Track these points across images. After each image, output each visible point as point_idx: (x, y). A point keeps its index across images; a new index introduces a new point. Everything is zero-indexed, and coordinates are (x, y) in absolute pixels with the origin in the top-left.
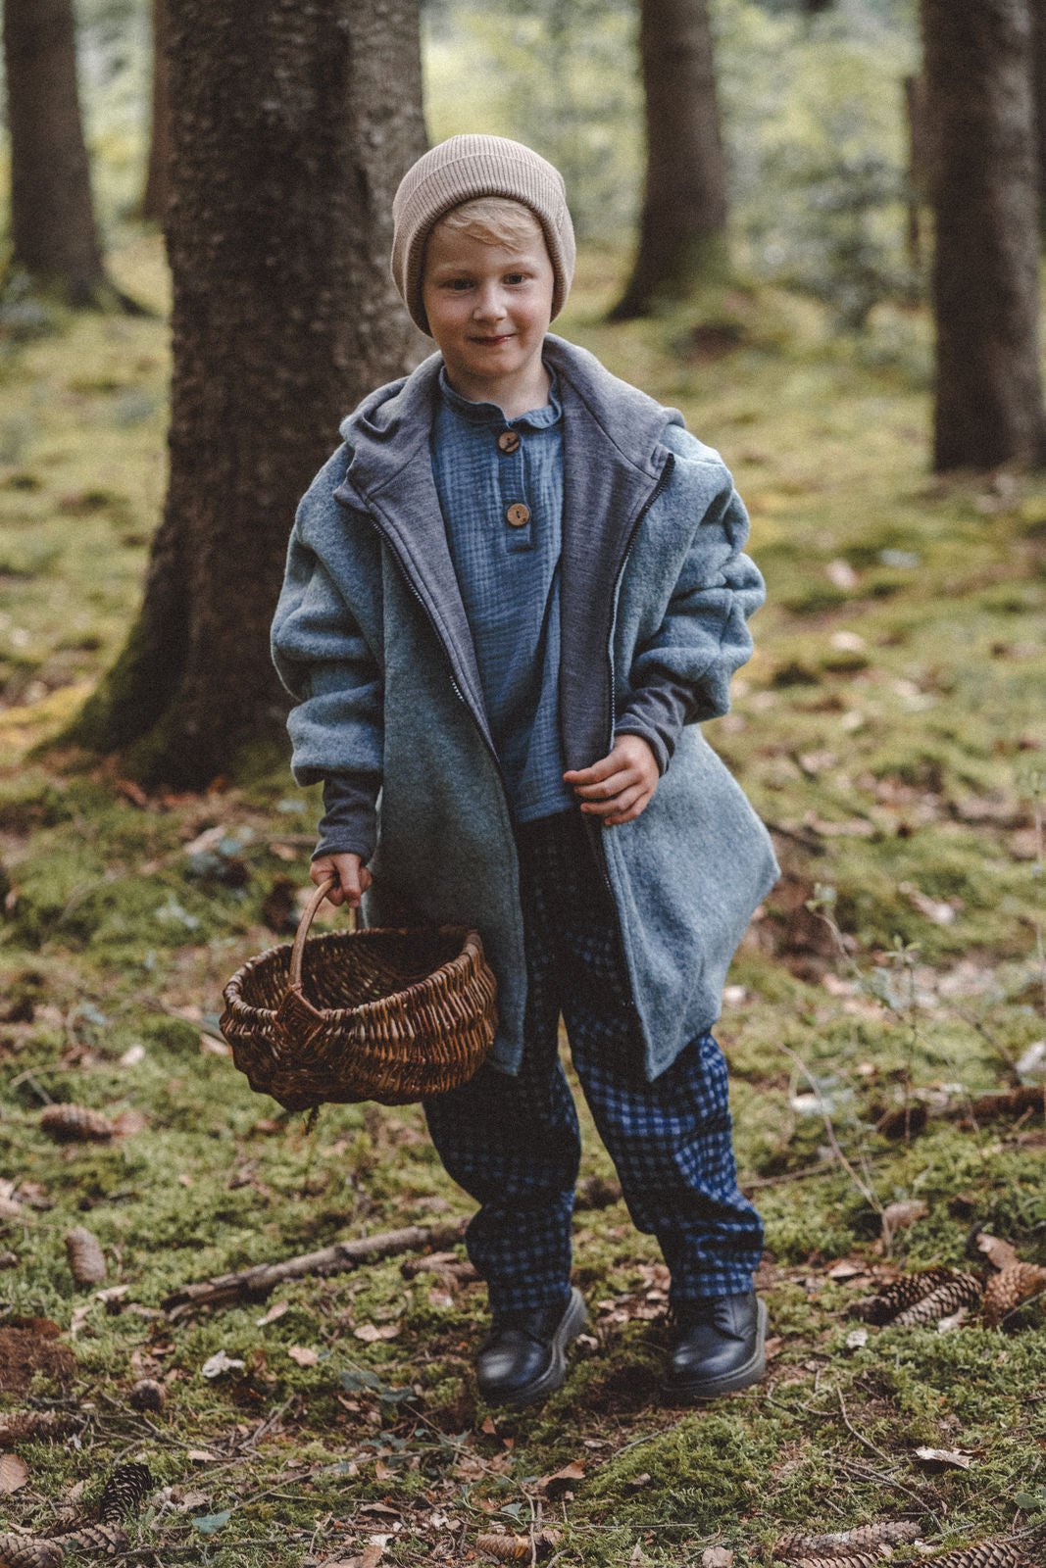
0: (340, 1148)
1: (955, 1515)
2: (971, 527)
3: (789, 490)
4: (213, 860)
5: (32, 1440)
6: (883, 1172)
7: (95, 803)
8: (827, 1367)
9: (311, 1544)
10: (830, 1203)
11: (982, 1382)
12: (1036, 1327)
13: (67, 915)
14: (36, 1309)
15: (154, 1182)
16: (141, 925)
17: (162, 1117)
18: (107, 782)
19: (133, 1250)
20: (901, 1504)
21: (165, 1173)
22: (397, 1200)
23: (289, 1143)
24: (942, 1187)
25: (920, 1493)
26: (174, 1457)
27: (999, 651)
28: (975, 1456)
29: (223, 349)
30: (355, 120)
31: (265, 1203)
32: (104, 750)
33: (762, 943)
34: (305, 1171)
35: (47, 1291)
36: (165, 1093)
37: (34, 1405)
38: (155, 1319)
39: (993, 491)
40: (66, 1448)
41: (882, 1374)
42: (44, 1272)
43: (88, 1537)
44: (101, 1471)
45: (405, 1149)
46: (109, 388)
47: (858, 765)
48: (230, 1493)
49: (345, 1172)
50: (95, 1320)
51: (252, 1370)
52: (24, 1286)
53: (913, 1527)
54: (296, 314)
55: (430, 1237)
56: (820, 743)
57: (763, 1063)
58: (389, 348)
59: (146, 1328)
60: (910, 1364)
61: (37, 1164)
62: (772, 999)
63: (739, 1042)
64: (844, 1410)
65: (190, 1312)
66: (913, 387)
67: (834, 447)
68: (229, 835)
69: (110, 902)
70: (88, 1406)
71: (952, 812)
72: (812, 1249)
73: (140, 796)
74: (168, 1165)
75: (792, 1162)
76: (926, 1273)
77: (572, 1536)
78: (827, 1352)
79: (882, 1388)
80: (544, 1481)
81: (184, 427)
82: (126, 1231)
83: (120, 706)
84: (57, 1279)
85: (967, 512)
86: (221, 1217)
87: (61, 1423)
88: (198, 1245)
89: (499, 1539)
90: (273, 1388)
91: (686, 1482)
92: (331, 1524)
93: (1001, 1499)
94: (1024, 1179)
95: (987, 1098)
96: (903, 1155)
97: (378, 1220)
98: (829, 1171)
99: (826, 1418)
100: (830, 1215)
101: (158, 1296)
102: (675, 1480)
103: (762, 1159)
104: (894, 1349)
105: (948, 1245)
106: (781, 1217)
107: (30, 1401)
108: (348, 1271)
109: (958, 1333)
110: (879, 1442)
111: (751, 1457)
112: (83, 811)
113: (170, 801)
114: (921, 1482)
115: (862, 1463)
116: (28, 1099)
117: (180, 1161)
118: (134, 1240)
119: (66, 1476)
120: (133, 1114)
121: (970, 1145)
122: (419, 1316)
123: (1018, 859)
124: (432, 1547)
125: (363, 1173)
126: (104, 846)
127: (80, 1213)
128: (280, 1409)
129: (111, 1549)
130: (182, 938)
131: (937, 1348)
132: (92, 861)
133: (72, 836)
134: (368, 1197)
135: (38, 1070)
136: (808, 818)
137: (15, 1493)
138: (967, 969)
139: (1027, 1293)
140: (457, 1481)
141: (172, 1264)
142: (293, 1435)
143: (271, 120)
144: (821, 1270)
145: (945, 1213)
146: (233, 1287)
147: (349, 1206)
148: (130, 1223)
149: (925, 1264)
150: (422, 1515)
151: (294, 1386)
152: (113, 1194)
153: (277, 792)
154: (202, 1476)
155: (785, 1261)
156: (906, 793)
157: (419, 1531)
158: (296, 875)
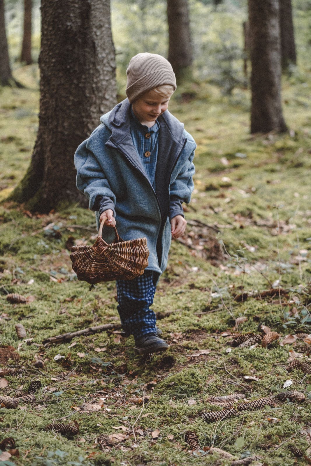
0: (89, 304)
1: (255, 392)
2: (261, 149)
3: (210, 138)
4: (52, 231)
5: (9, 375)
6: (236, 310)
7: (18, 216)
8: (221, 357)
9: (84, 400)
10: (221, 318)
11: (262, 361)
12: (276, 348)
13: (11, 246)
14: (8, 344)
15: (39, 313)
16: (32, 248)
17: (40, 297)
18: (21, 211)
19: (34, 330)
20: (240, 390)
21: (41, 311)
22: (105, 317)
23: (75, 304)
24: (251, 313)
25: (245, 387)
26: (47, 379)
27: (268, 182)
28: (260, 378)
29: (55, 91)
30: (92, 29)
31: (69, 318)
32: (20, 202)
33: (203, 256)
34: (80, 310)
35: (11, 340)
36: (40, 291)
37: (9, 367)
38: (40, 347)
39: (267, 139)
40: (18, 378)
41: (235, 359)
42: (10, 335)
43: (25, 398)
44: (27, 383)
45: (106, 305)
46: (14, 108)
47: (229, 211)
48: (63, 388)
49: (91, 310)
50: (24, 347)
51: (67, 358)
52: (4, 338)
53: (244, 395)
54: (75, 81)
55: (114, 326)
56: (219, 205)
57: (203, 285)
58: (101, 91)
59: (38, 349)
60: (243, 356)
61: (6, 309)
62: (205, 270)
63: (197, 280)
64: (225, 367)
65: (50, 345)
66: (245, 111)
67: (222, 128)
68: (55, 225)
69: (23, 243)
70: (23, 367)
71: (255, 223)
72: (217, 329)
73: (31, 215)
74: (42, 309)
75: (211, 308)
76: (247, 334)
77: (154, 397)
78: (221, 354)
79: (235, 362)
80: (146, 385)
81: (43, 112)
82: (32, 325)
83: (25, 190)
84: (13, 337)
85: (260, 145)
86: (57, 321)
87: (16, 371)
88: (51, 328)
89: (134, 398)
90: (73, 363)
91: (183, 384)
92: (89, 395)
93: (266, 389)
94: (273, 312)
95: (264, 292)
96: (241, 306)
97: (100, 322)
98: (221, 310)
99: (220, 369)
100: (221, 321)
101: (41, 341)
102: (181, 384)
103: (203, 307)
104: (238, 353)
105: (253, 328)
106: (209, 321)
107: (8, 366)
108: (92, 335)
109: (255, 349)
110: (234, 375)
111: (201, 378)
112: (15, 219)
113: (39, 216)
114: (245, 384)
115: (230, 380)
116: (3, 293)
117: (45, 308)
118: (34, 327)
119: (18, 384)
120: (32, 296)
121: (259, 303)
122: (112, 345)
123: (273, 235)
124: (116, 401)
125: (96, 310)
126: (21, 228)
127: (18, 321)
128: (75, 368)
129: (31, 401)
130: (43, 252)
131: (250, 352)
132: (18, 232)
133: (12, 225)
134: (97, 316)
135: (5, 285)
136: (215, 223)
137: (5, 388)
138: (259, 264)
139: (274, 339)
140: (123, 386)
141: (44, 333)
142: (79, 375)
143: (69, 28)
144: (219, 335)
145: (252, 320)
146: (61, 338)
147: (92, 319)
148: (32, 323)
149: (247, 332)
150: (113, 393)
151: (79, 362)
152: (27, 316)
153: (69, 214)
154: (55, 384)
155: (209, 332)
156: (242, 219)
157: (113, 397)
158: (74, 236)
